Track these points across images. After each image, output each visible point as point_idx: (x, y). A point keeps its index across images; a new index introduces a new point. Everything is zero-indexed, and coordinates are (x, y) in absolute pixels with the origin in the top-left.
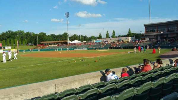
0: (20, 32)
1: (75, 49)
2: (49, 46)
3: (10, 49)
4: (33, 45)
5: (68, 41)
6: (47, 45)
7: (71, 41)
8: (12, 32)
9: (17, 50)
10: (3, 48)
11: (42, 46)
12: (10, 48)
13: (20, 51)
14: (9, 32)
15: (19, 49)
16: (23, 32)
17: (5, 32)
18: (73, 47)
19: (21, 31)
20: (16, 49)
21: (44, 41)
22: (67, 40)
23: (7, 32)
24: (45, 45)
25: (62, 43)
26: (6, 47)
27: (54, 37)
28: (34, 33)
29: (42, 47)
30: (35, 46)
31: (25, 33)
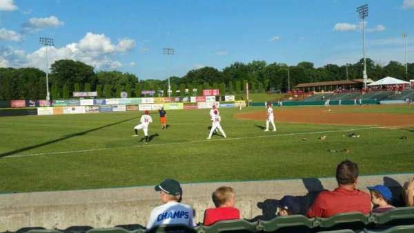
0: (257, 64)
1: (381, 102)
2: (315, 93)
3: (233, 100)
4: (278, 92)
5: (366, 80)
6: (312, 90)
7: (375, 80)
8: (242, 65)
9: (247, 102)
10: (220, 98)
11: (298, 93)
12: (232, 98)
13: (251, 104)
14: (237, 65)
15: (250, 101)
16: (263, 63)
17: (229, 66)
18: (376, 97)
19: (259, 62)
20: (244, 101)
21: (304, 82)
22: (362, 78)
23: (232, 67)
24: (306, 91)
25: (348, 87)
26: (226, 97)
27: (333, 72)
28: (285, 65)
29: (296, 96)
30: (284, 94)
31: (267, 65)
